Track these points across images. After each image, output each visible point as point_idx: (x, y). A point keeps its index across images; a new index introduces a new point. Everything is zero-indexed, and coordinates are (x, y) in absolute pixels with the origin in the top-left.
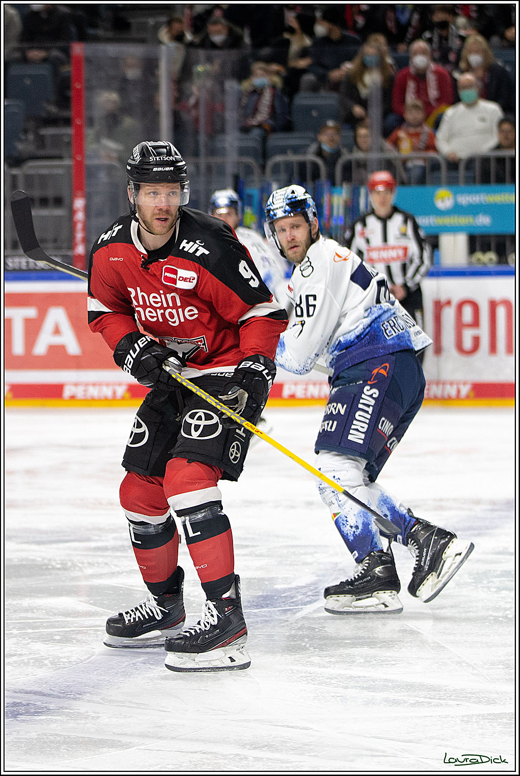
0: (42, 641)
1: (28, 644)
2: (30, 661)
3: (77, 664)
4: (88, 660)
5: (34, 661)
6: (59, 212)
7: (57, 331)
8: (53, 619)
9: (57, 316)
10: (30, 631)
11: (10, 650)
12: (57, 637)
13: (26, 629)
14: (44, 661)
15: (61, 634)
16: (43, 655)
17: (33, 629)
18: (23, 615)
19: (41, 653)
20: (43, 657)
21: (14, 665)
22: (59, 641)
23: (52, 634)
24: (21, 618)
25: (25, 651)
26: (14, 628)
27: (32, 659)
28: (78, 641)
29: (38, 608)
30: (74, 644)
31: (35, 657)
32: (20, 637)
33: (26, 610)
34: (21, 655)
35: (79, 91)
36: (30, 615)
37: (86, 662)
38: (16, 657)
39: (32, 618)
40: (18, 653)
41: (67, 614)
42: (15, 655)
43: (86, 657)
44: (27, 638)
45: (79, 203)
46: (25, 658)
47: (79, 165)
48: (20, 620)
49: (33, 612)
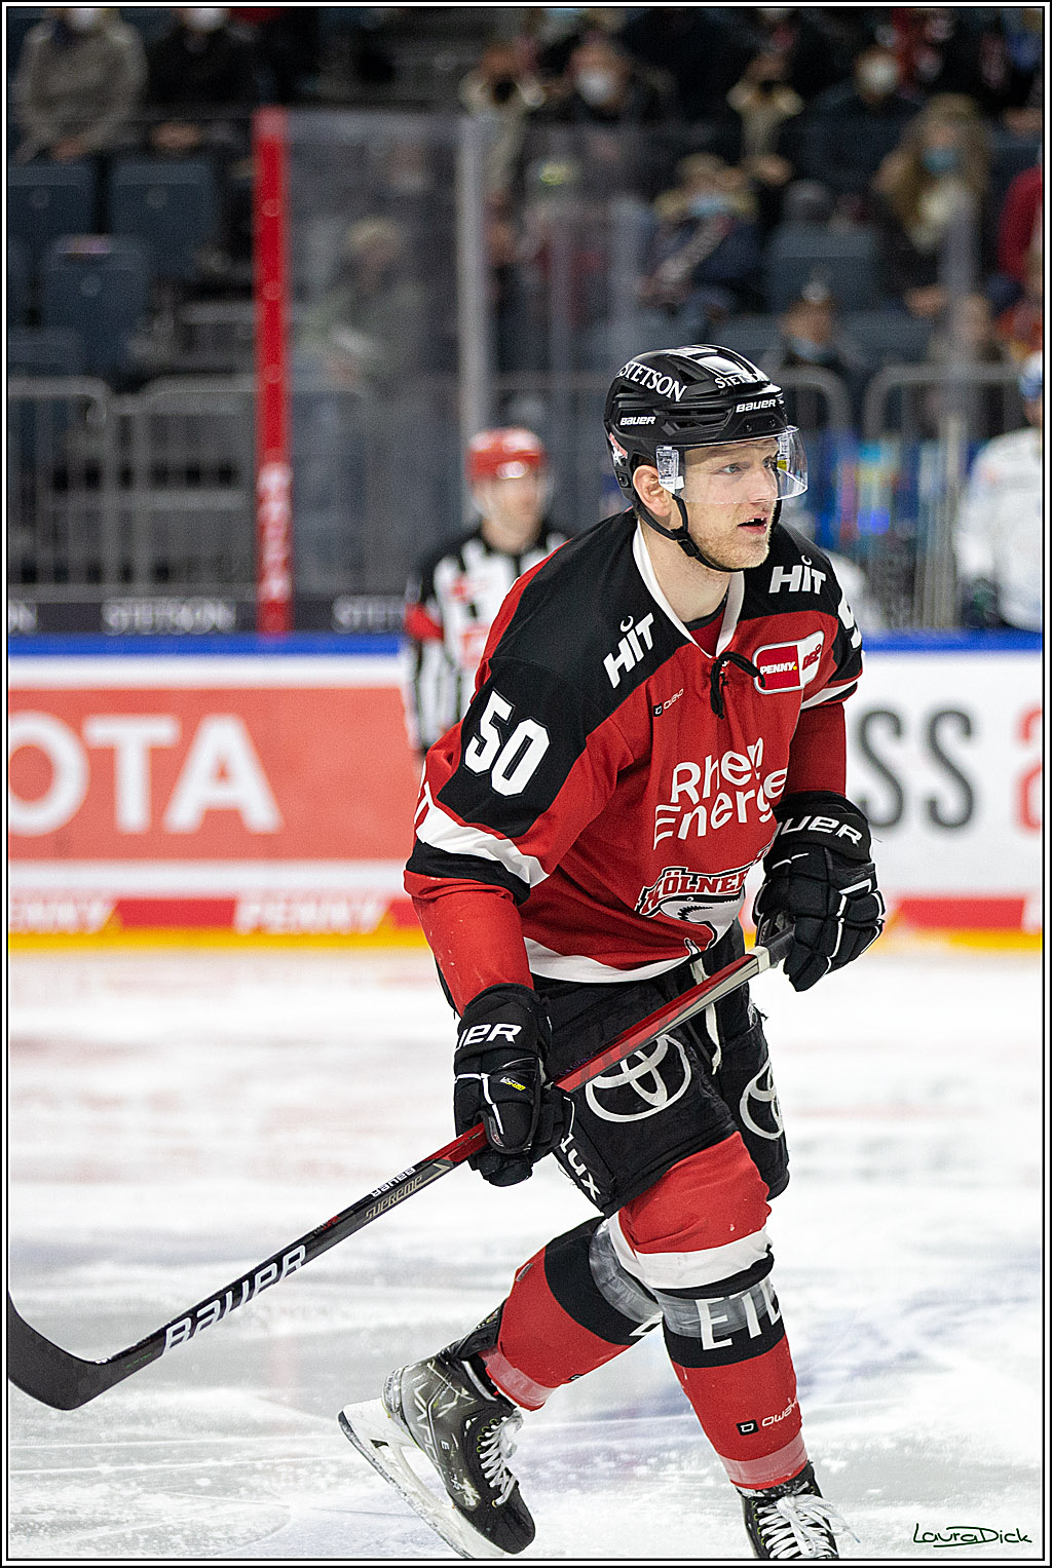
0: (168, 1490)
1: (134, 1498)
2: (140, 1537)
3: (248, 1543)
4: (274, 1535)
5: (146, 1536)
6: (226, 500)
7: (222, 774)
8: (195, 1440)
9: (223, 738)
10: (141, 1467)
11: (94, 1512)
12: (204, 1482)
13: (132, 1463)
14: (171, 1536)
15: (213, 1473)
16: (170, 1523)
17: (147, 1463)
18: (125, 1430)
19: (164, 1519)
20: (170, 1528)
21: (103, 1547)
22: (209, 1491)
23: (190, 1476)
24: (120, 1438)
25: (127, 1515)
26: (103, 1461)
27: (142, 1532)
28: (252, 1490)
29: (162, 1416)
30: (241, 1497)
31: (150, 1526)
32: (118, 1480)
33: (134, 1419)
34: (118, 1522)
35: (273, 223)
36: (141, 1430)
37: (269, 1538)
38: (105, 1528)
39: (146, 1438)
40: (113, 1518)
41: (227, 1428)
42: (103, 1523)
43: (270, 1527)
44: (133, 1484)
45: (274, 479)
46: (128, 1531)
47: (274, 393)
48: (118, 1441)
49: (149, 1423)
